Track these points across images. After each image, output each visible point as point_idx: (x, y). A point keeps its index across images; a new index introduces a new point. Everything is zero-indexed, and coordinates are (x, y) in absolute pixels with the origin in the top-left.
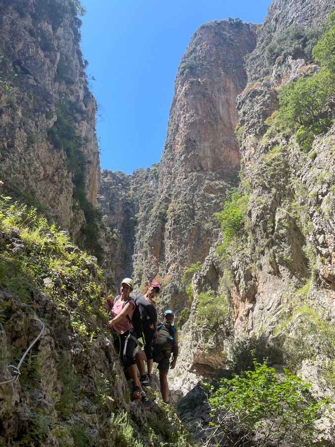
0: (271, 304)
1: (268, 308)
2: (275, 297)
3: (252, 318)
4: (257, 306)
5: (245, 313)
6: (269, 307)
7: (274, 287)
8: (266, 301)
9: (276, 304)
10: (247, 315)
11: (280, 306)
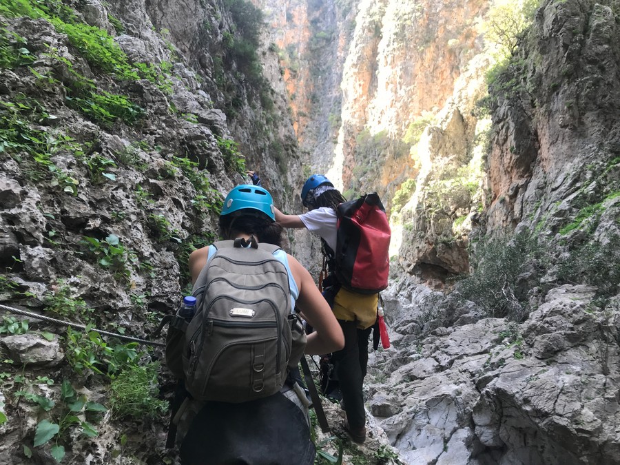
0: (560, 180)
1: (554, 187)
2: (570, 168)
3: (522, 202)
4: (534, 182)
5: (511, 193)
6: (557, 185)
7: (570, 152)
8: (552, 176)
9: (569, 181)
10: (514, 197)
11: (578, 185)
